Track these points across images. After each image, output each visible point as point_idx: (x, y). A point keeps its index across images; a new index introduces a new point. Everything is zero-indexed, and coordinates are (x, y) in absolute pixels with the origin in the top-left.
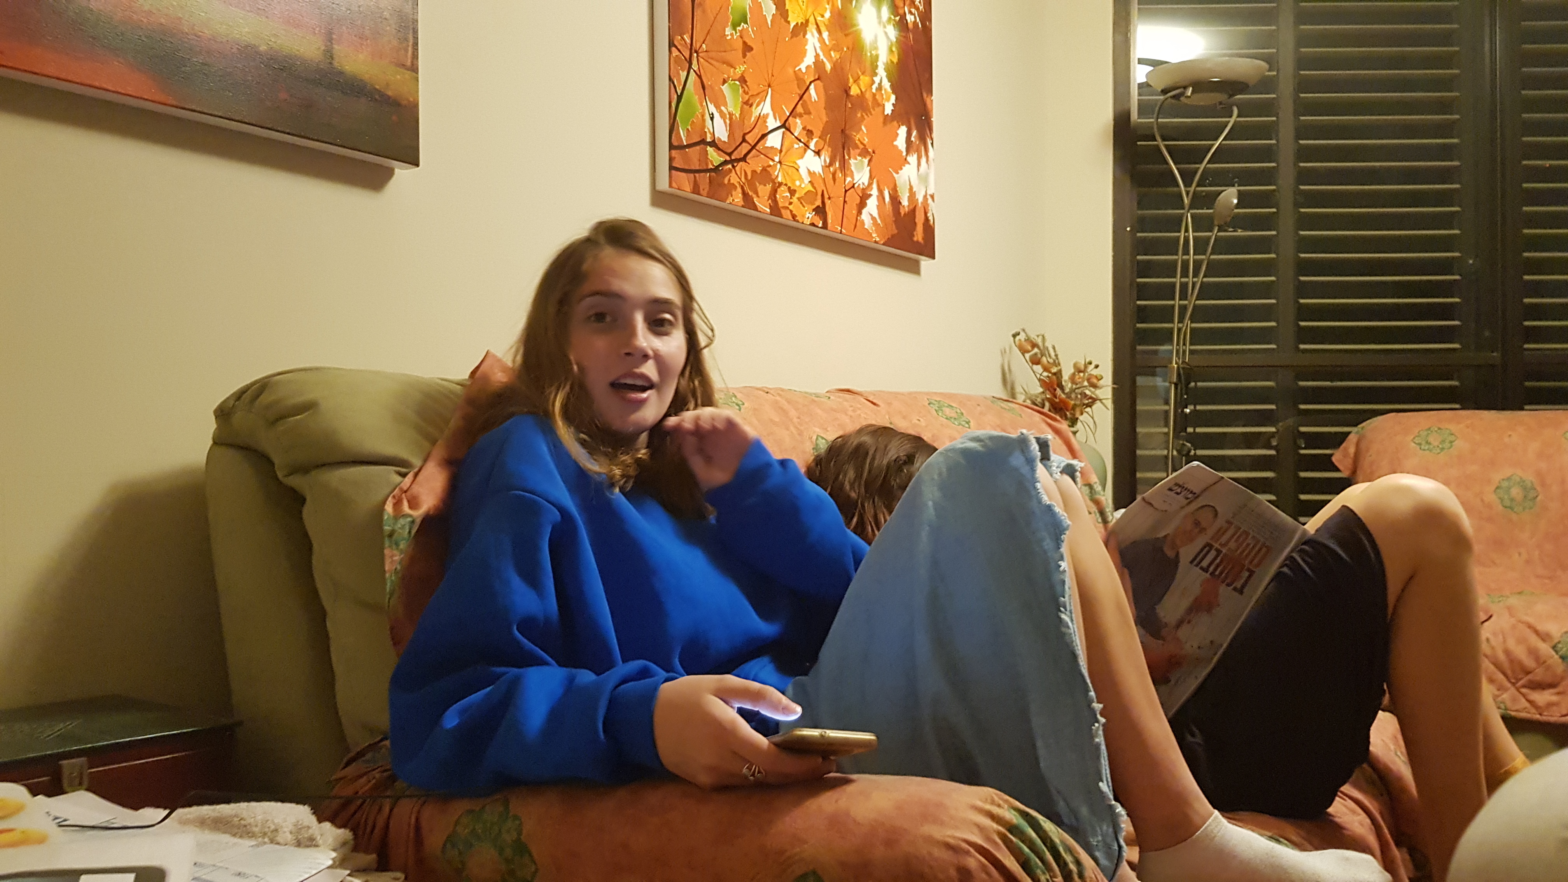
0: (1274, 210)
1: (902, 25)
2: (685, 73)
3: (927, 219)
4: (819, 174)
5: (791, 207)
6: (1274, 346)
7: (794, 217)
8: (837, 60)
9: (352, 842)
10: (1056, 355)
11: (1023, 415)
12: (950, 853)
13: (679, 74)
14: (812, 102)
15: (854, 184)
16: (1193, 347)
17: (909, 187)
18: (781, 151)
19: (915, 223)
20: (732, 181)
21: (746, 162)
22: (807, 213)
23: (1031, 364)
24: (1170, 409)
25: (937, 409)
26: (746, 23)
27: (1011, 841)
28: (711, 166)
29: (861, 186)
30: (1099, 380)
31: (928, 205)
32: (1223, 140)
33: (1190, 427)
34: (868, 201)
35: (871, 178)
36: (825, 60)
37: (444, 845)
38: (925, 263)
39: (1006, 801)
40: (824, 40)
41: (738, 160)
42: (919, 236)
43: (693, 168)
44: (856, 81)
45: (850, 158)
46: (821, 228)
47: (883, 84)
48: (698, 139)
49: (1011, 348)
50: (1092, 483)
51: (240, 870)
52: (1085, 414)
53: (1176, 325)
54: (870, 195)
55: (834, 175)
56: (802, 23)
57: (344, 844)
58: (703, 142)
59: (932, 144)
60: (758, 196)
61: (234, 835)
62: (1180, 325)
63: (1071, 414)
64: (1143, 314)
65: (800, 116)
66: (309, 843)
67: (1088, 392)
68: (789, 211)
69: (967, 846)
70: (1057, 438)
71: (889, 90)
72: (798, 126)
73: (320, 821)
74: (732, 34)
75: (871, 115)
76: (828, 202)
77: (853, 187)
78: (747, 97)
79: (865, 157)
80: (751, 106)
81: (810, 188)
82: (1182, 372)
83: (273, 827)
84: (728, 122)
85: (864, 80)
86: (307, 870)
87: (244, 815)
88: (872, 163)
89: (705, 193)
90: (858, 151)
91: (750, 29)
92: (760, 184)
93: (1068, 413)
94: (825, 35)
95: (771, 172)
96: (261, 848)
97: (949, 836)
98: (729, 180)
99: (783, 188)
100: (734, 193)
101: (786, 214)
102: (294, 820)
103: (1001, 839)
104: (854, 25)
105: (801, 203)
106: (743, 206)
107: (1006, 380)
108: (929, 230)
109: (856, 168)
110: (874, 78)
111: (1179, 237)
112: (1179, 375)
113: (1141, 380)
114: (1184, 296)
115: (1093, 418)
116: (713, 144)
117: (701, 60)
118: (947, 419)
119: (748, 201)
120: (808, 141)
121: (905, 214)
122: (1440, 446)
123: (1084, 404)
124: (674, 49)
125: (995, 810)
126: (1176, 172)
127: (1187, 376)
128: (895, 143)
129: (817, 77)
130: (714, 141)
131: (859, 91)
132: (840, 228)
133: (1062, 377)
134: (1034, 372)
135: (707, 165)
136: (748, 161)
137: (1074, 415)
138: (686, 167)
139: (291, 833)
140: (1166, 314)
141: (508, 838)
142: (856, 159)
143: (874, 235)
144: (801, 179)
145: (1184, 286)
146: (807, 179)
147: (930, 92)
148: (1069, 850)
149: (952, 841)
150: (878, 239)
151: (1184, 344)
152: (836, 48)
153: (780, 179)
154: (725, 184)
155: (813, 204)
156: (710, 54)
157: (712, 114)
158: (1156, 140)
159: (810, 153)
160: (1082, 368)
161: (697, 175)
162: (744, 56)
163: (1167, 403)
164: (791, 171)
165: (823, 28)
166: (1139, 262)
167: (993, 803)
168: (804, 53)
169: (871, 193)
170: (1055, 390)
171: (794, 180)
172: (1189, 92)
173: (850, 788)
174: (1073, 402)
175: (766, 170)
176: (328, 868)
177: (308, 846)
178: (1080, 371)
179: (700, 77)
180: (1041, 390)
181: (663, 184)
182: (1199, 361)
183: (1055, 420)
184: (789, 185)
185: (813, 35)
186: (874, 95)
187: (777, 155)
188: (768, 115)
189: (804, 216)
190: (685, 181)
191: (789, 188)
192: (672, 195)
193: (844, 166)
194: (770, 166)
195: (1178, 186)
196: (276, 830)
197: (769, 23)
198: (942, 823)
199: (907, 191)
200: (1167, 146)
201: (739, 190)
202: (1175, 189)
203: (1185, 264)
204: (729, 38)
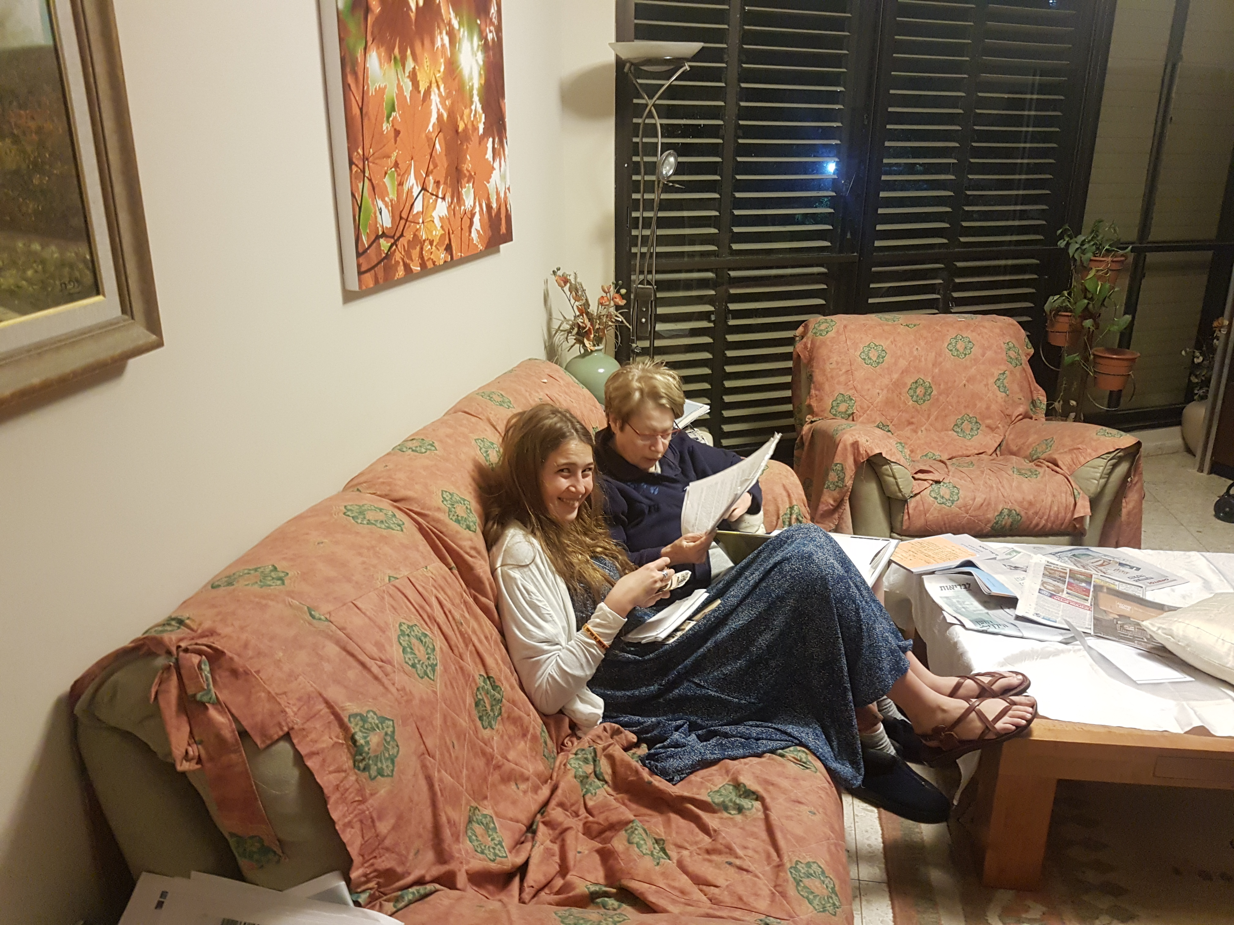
1: (486, 46)
2: (362, 184)
3: (507, 211)
4: (446, 216)
5: (432, 257)
6: (715, 248)
7: (433, 260)
8: (450, 106)
13: (358, 187)
14: (437, 155)
15: (466, 211)
17: (495, 190)
18: (422, 212)
19: (500, 220)
21: (403, 236)
22: (441, 254)
26: (395, 111)
28: (384, 255)
29: (470, 209)
31: (506, 197)
34: (474, 219)
35: (475, 199)
36: (443, 112)
40: (442, 94)
41: (399, 238)
42: (503, 230)
43: (373, 265)
44: (462, 117)
45: (462, 189)
46: (449, 257)
48: (373, 238)
49: (551, 281)
54: (475, 212)
55: (454, 210)
56: (428, 87)
58: (378, 237)
59: (506, 141)
60: (412, 261)
65: (431, 171)
68: (430, 259)
71: (481, 114)
72: (431, 182)
74: (387, 127)
75: (471, 140)
76: (452, 237)
77: (465, 213)
78: (399, 178)
79: (471, 184)
80: (403, 183)
81: (441, 232)
84: (390, 208)
85: (466, 113)
88: (475, 185)
90: (466, 179)
91: (397, 115)
92: (413, 248)
94: (442, 88)
95: (418, 234)
98: (396, 260)
99: (426, 243)
100: (397, 267)
101: (430, 265)
104: (457, 68)
105: (437, 248)
106: (405, 277)
108: (509, 220)
109: (466, 195)
110: (472, 107)
116: (384, 235)
117: (371, 164)
119: (407, 269)
120: (438, 192)
121: (495, 215)
124: (353, 166)
128: (486, 157)
129: (440, 131)
131: (464, 126)
132: (460, 254)
134: (569, 301)
135: (381, 255)
136: (404, 234)
138: (369, 267)
142: (465, 187)
143: (478, 242)
144: (436, 228)
146: (439, 226)
150: (481, 248)
152: (449, 95)
153: (424, 237)
155: (443, 245)
156: (375, 155)
157: (381, 209)
159: (439, 202)
160: (607, 289)
162: (396, 143)
164: (430, 225)
165: (440, 84)
168: (430, 114)
175: (415, 235)
178: (606, 293)
179: (370, 180)
180: (573, 316)
181: (353, 287)
184: (429, 238)
185: (435, 94)
186: (473, 122)
187: (421, 218)
188: (413, 185)
189: (439, 257)
190: (368, 278)
191: (430, 240)
192: (361, 290)
193: (459, 198)
194: (417, 230)
197: (408, 100)
199: (495, 194)
201: (401, 263)
204: (385, 133)
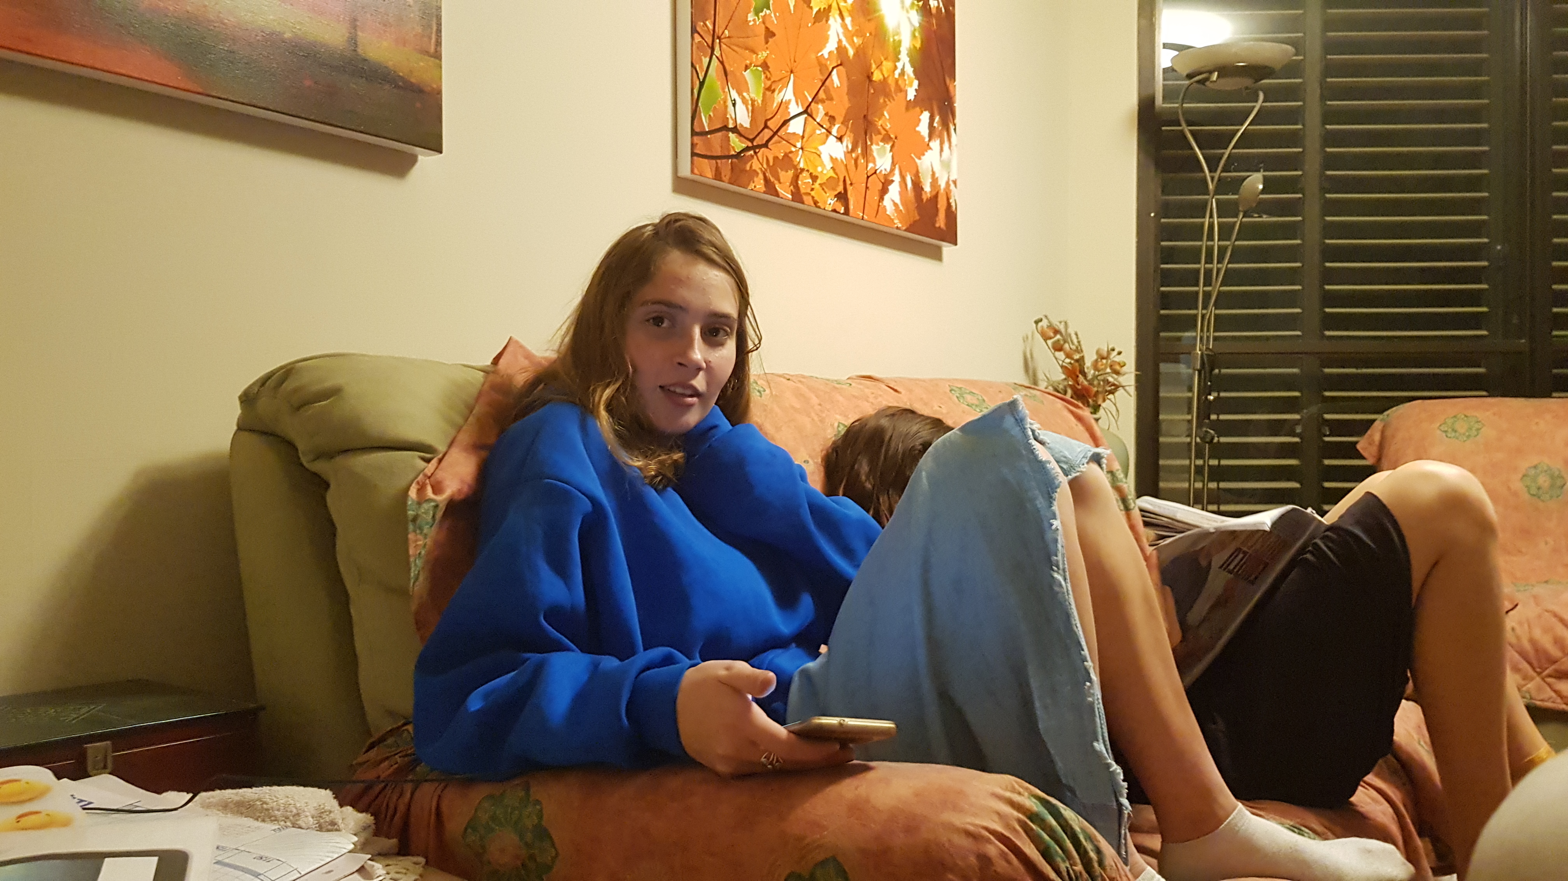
0: (1300, 196)
1: (925, 10)
2: (708, 59)
3: (949, 205)
4: (842, 160)
5: (813, 193)
6: (1299, 333)
7: (816, 203)
8: (860, 45)
9: (373, 827)
10: (1079, 342)
11: (1045, 402)
12: (970, 840)
13: (701, 60)
14: (834, 87)
15: (876, 170)
16: (1217, 334)
17: (931, 173)
18: (803, 137)
19: (937, 210)
20: (754, 168)
21: (768, 148)
22: (829, 199)
23: (1053, 351)
24: (1193, 394)
25: (958, 395)
26: (768, 8)
27: (1032, 829)
28: (733, 153)
29: (883, 172)
30: (1122, 367)
31: (950, 191)
32: (1248, 125)
33: (1215, 413)
34: (890, 187)
35: (893, 164)
36: (848, 46)
37: (466, 829)
38: (947, 249)
39: (1027, 789)
40: (846, 25)
41: (760, 146)
42: (941, 222)
43: (715, 154)
44: (879, 66)
45: (872, 144)
46: (843, 214)
47: (905, 70)
48: (719, 126)
49: (1033, 335)
50: (1114, 471)
51: (262, 854)
52: (1107, 401)
53: (1200, 311)
54: (893, 181)
55: (856, 160)
56: (824, 8)
57: (365, 828)
58: (725, 128)
59: (955, 129)
60: (780, 183)
61: (257, 819)
62: (1204, 312)
63: (1094, 401)
64: (1166, 301)
65: (823, 101)
66: (330, 827)
67: (1110, 379)
68: (810, 198)
69: (987, 834)
70: (1079, 425)
71: (912, 75)
72: (820, 111)
73: (341, 806)
74: (754, 20)
75: (894, 100)
76: (849, 188)
77: (875, 173)
78: (769, 83)
79: (888, 143)
80: (773, 91)
81: (832, 174)
82: (1205, 360)
83: (295, 811)
84: (750, 108)
85: (887, 65)
86: (327, 854)
87: (267, 798)
88: (894, 150)
89: (726, 179)
90: (880, 137)
91: (773, 15)
92: (782, 170)
93: (1090, 400)
94: (848, 20)
95: (793, 158)
96: (283, 832)
97: (969, 823)
98: (751, 167)
99: (805, 174)
100: (755, 179)
101: (808, 200)
102: (315, 805)
103: (1021, 826)
104: (875, 11)
105: (823, 189)
106: (765, 192)
107: (1028, 367)
108: (951, 217)
109: (878, 154)
110: (897, 64)
111: (1203, 224)
112: (1203, 363)
113: (1164, 367)
114: (1208, 283)
115: (1115, 405)
116: (735, 130)
117: (724, 46)
118: (968, 405)
119: (770, 187)
120: (830, 127)
121: (927, 199)
122: (1467, 434)
123: (1106, 391)
124: (696, 35)
125: (1016, 798)
126: (1201, 157)
127: (1211, 362)
128: (917, 129)
129: (839, 63)
130: (736, 127)
131: (881, 77)
132: (861, 214)
133: (1084, 364)
134: (1056, 359)
135: (729, 151)
136: (769, 147)
137: (1095, 401)
138: (709, 154)
139: (313, 818)
140: (1190, 301)
141: (529, 823)
142: (878, 144)
143: (896, 221)
144: (823, 166)
145: (1208, 273)
146: (829, 165)
147: (953, 77)
148: (1090, 838)
149: (971, 828)
150: (900, 225)
151: (1208, 330)
152: (859, 33)
153: (802, 165)
154: (746, 171)
155: (834, 189)
156: (732, 40)
157: (734, 100)
158: (1180, 125)
159: (832, 139)
160: (1105, 354)
161: (719, 161)
162: (767, 42)
163: (1190, 389)
164: (813, 157)
165: (845, 14)
166: (1163, 247)
167: (1013, 790)
168: (825, 39)
169: (894, 179)
170: (1078, 376)
171: (816, 167)
172: (1215, 76)
173: (870, 775)
174: (1095, 389)
175: (788, 156)
176: (350, 852)
177: (328, 831)
178: (1103, 358)
179: (722, 63)
180: (1064, 377)
181: (685, 171)
182: (1224, 348)
183: (1077, 407)
184: (811, 171)
185: (836, 21)
186: (897, 81)
187: (799, 142)
188: (790, 100)
189: (825, 202)
190: (707, 168)
191: (811, 174)
192: (694, 181)
193: (866, 153)
194: (791, 152)
195: (1202, 170)
196: (298, 814)
197: (792, 8)
198: (961, 811)
199: (930, 176)
200: (1191, 131)
201: (761, 176)
202: (1201, 175)
203: (1210, 250)
204: (751, 24)
